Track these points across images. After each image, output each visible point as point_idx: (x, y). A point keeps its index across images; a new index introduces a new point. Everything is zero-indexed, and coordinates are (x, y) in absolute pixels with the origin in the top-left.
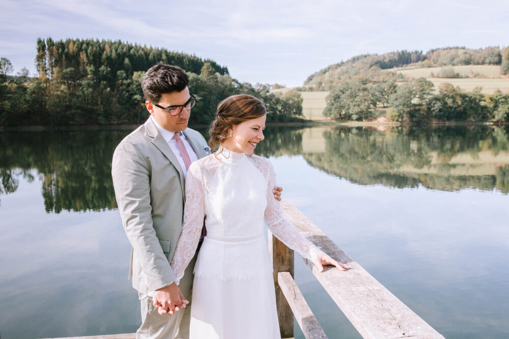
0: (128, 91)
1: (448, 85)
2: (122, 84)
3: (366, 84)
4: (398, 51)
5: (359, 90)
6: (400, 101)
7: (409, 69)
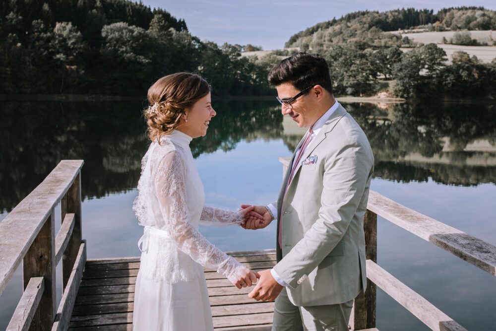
0: (47, 49)
1: (463, 54)
2: (39, 39)
3: (363, 49)
4: (403, 9)
5: (355, 56)
6: (405, 72)
7: (418, 32)
